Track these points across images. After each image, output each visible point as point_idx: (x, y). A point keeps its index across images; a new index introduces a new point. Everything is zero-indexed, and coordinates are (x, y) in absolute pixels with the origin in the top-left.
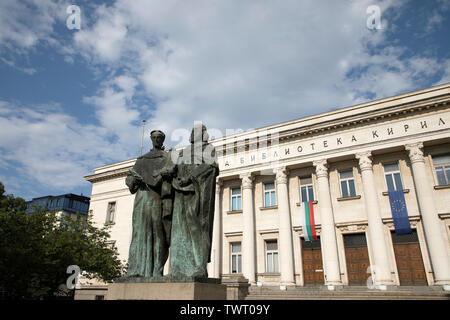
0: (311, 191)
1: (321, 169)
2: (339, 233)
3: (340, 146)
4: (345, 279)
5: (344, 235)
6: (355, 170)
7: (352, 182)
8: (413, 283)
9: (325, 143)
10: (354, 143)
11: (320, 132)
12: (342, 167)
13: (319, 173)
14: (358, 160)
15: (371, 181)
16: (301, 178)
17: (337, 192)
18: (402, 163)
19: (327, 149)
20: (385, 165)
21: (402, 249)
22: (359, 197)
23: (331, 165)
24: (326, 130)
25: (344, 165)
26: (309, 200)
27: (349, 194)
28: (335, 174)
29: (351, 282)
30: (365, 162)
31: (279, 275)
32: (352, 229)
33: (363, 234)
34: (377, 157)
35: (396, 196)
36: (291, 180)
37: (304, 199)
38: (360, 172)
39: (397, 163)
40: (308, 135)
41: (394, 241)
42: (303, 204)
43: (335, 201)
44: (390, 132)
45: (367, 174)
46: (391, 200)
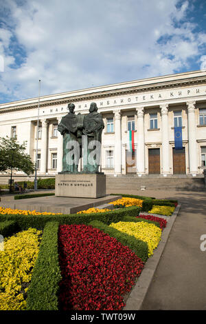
0: (133, 125)
1: (140, 112)
2: (147, 148)
3: (152, 100)
4: (147, 171)
5: (149, 149)
6: (159, 114)
7: (156, 120)
8: (179, 173)
9: (144, 97)
10: (160, 99)
11: (141, 91)
12: (152, 112)
13: (139, 114)
14: (161, 109)
15: (166, 120)
16: (128, 117)
17: (148, 126)
18: (184, 112)
19: (144, 101)
20: (174, 112)
21: (176, 157)
22: (159, 129)
23: (146, 110)
24: (145, 90)
25: (153, 111)
26: (132, 130)
27: (154, 127)
28: (147, 116)
29: (150, 173)
30: (164, 110)
31: (114, 169)
32: (154, 146)
33: (159, 149)
34: (171, 107)
35: (178, 130)
36: (123, 117)
37: (129, 129)
38: (161, 115)
39: (181, 111)
40: (135, 92)
41: (173, 153)
42: (128, 132)
43: (146, 131)
44: (180, 94)
45: (165, 117)
46: (175, 132)
